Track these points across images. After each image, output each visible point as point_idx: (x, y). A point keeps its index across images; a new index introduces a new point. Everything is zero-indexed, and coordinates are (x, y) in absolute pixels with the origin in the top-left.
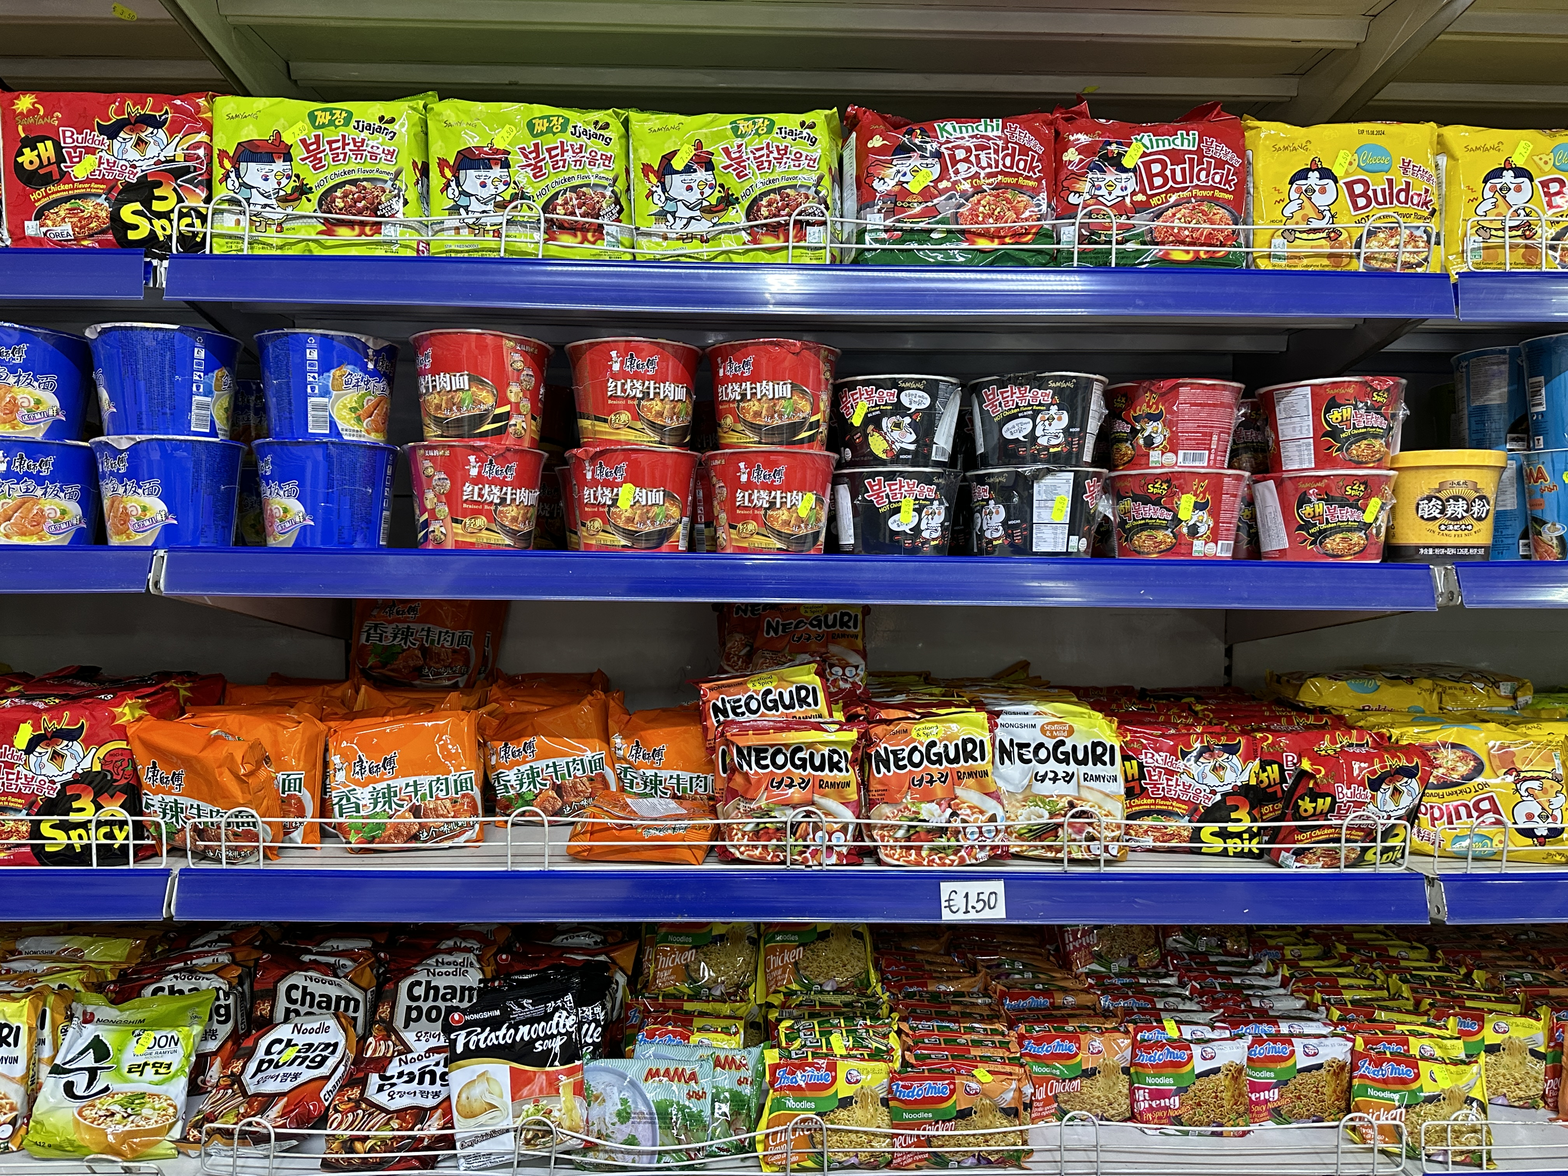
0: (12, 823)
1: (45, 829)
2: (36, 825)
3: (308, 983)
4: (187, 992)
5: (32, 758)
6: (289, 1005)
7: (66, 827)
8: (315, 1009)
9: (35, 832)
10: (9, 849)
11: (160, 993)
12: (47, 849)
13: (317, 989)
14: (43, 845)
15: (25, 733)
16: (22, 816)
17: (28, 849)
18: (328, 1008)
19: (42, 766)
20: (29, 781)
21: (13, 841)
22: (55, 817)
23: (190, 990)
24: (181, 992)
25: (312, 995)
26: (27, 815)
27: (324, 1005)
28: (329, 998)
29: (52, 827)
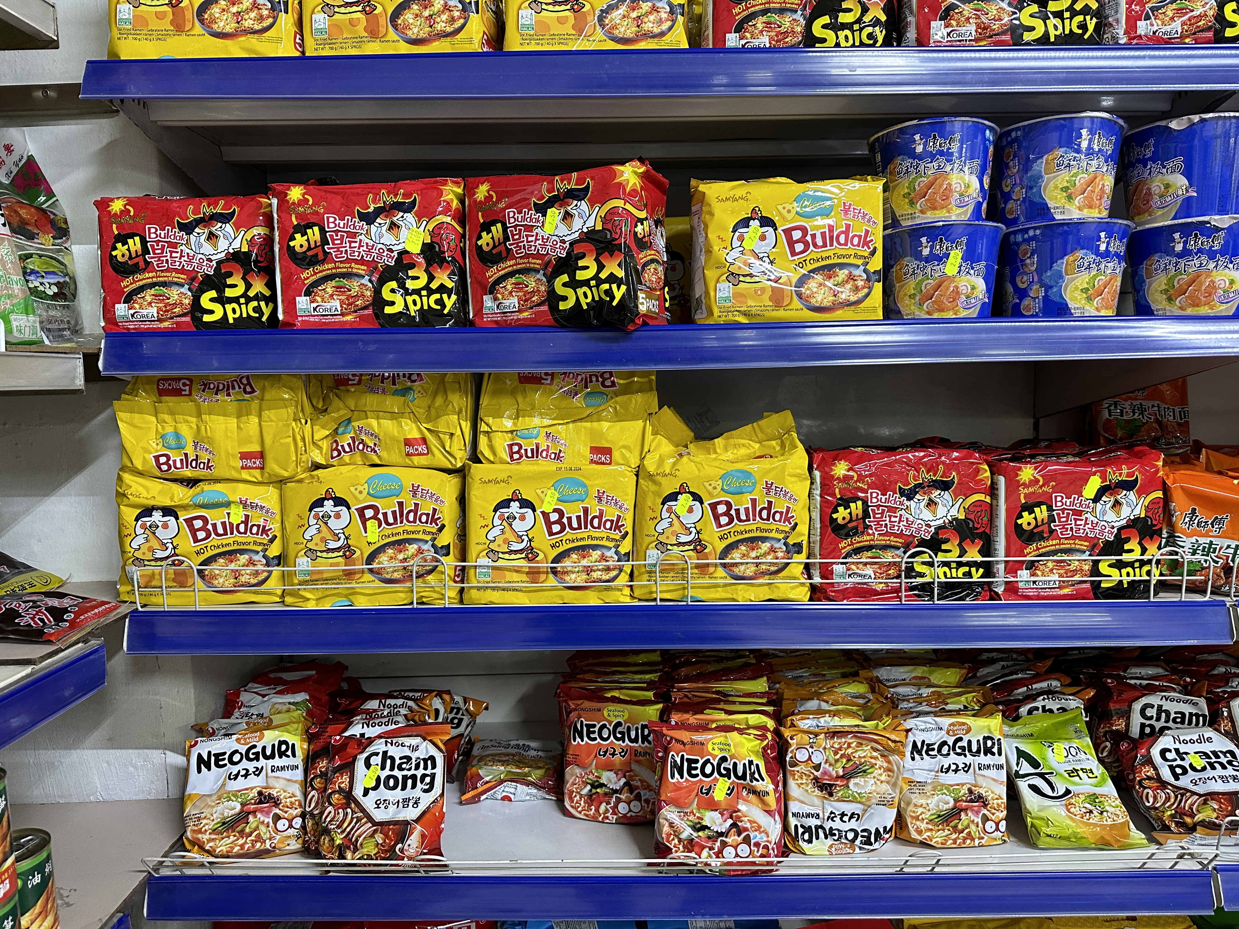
0: (1077, 563)
1: (1103, 568)
2: (1096, 563)
3: (1163, 702)
4: (1055, 711)
5: (1099, 506)
6: (1144, 721)
7: (1120, 565)
8: (1171, 724)
9: (1095, 571)
10: (1073, 585)
11: (1035, 712)
12: (1103, 585)
13: (1173, 707)
14: (1100, 582)
15: (1094, 484)
16: (1085, 557)
17: (1088, 585)
18: (1182, 722)
19: (1104, 513)
20: (1094, 525)
21: (1077, 578)
22: (1113, 557)
23: (1058, 709)
24: (1051, 711)
25: (1168, 713)
26: (1090, 555)
27: (1179, 720)
28: (1183, 714)
29: (1110, 566)
